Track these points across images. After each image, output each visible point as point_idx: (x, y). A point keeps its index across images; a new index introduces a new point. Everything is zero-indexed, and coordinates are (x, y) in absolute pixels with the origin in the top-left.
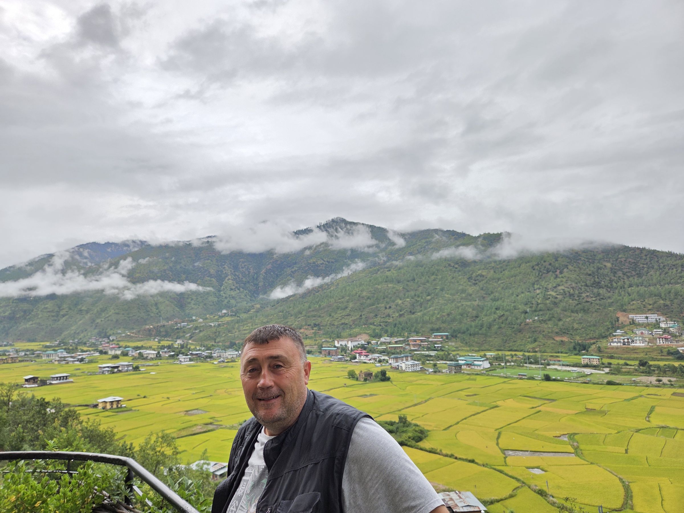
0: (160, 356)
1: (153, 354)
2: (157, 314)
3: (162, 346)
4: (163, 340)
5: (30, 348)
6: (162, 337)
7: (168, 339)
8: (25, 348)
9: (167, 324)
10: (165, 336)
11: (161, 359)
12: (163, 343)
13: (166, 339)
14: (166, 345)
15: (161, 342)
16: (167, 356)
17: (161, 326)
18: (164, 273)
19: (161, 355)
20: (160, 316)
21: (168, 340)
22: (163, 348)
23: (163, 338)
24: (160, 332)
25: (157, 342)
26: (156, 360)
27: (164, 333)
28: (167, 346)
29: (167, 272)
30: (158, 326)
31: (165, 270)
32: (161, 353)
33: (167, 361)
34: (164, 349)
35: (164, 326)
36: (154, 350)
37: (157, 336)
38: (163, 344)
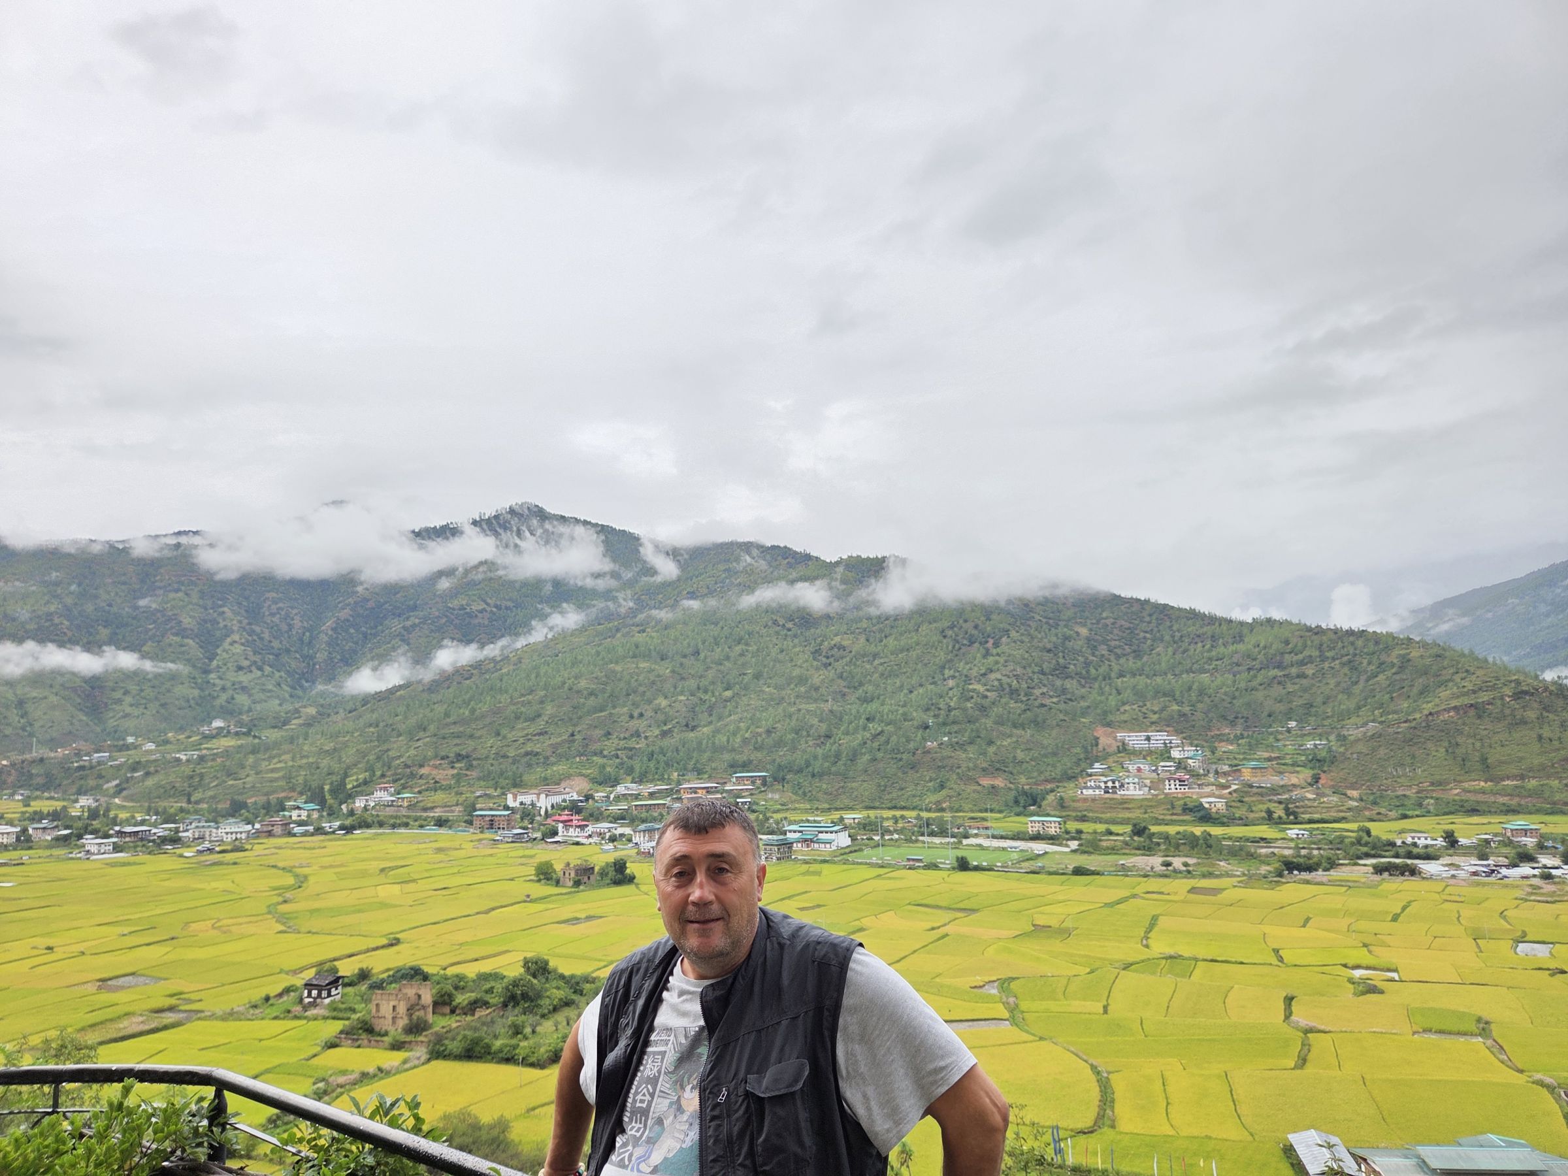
0: (29, 839)
1: (8, 833)
2: (23, 729)
3: (35, 813)
4: (36, 798)
6: (37, 789)
7: (52, 794)
9: (52, 755)
10: (45, 787)
11: (30, 848)
12: (36, 806)
13: (46, 794)
14: (45, 810)
15: (32, 803)
16: (49, 838)
17: (34, 762)
18: (47, 620)
19: (31, 836)
20: (31, 735)
21: (51, 798)
22: (37, 817)
23: (38, 793)
24: (31, 776)
25: (21, 804)
26: (15, 849)
27: (40, 780)
28: (49, 814)
29: (57, 621)
30: (23, 762)
31: (49, 616)
32: (31, 831)
33: (48, 852)
34: (40, 821)
35: (42, 760)
36: (10, 823)
37: (20, 787)
38: (38, 809)
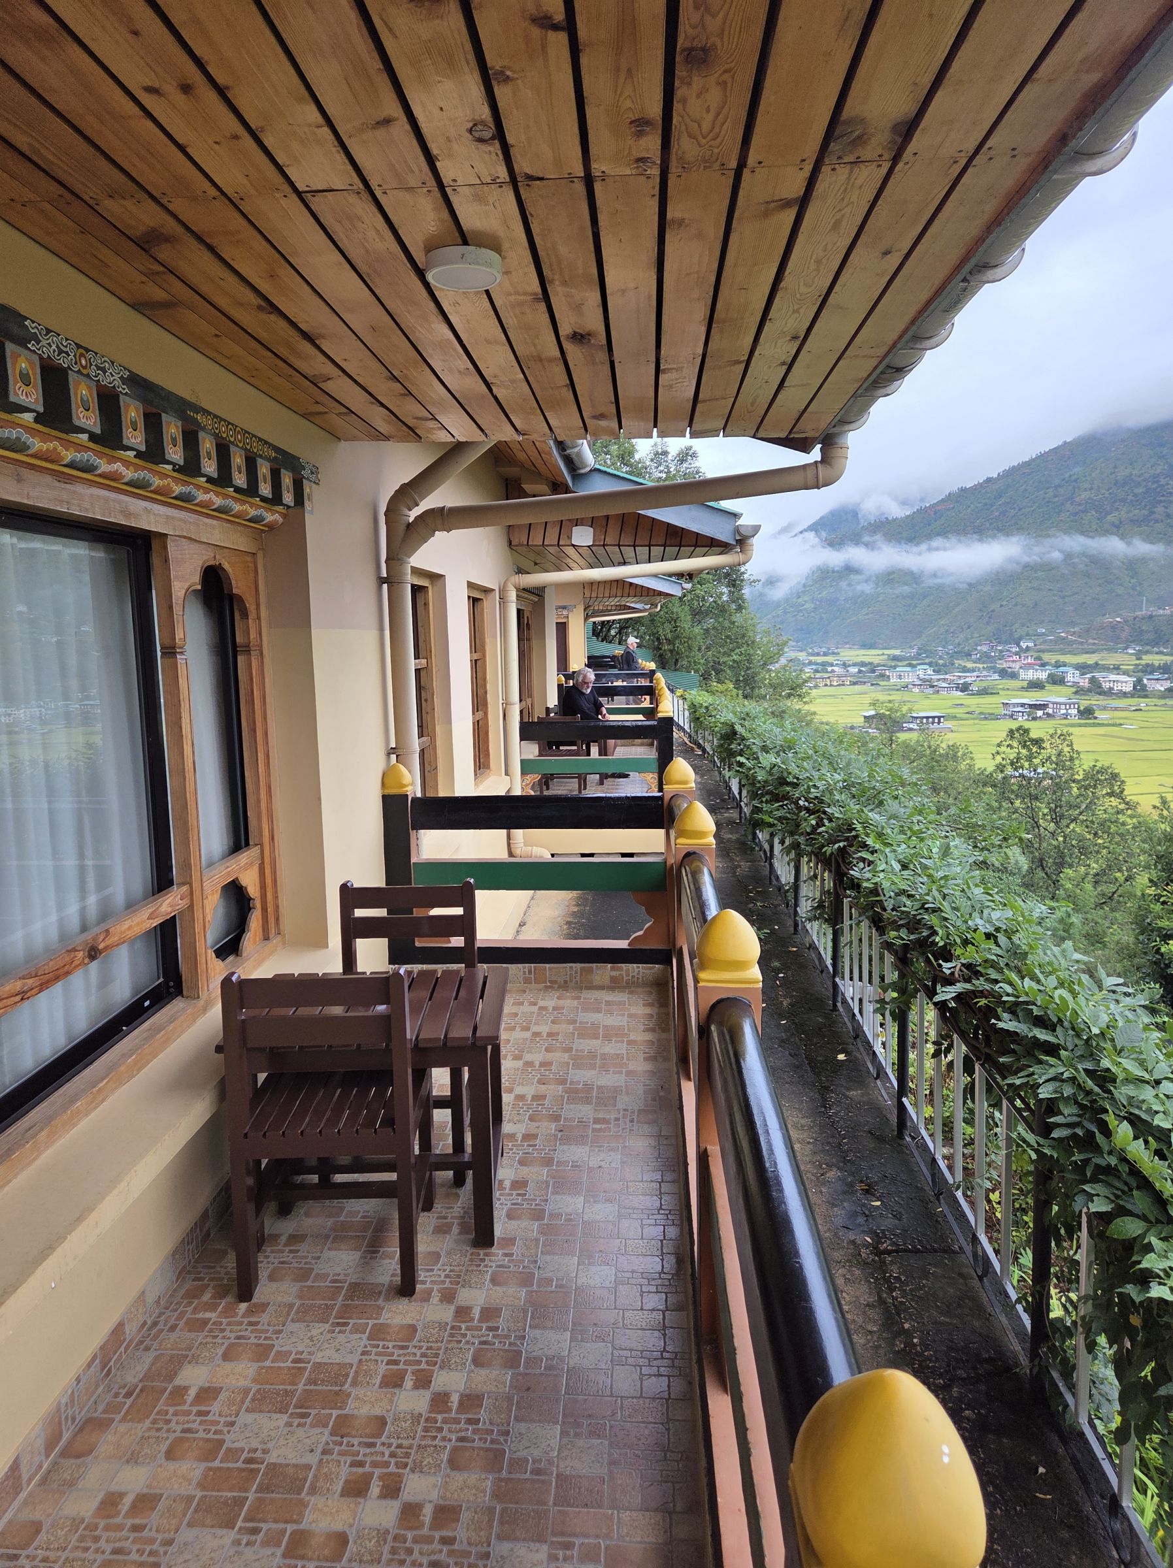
0: (1144, 688)
1: (1126, 682)
2: (1133, 588)
3: (1147, 665)
4: (1147, 652)
5: (867, 659)
6: (1147, 644)
7: (1162, 649)
8: (859, 659)
9: (1161, 612)
10: (1154, 642)
11: (1146, 697)
12: (1147, 659)
13: (1156, 649)
14: (1156, 663)
15: (1144, 657)
16: (1162, 689)
17: (1143, 618)
19: (1146, 685)
20: (1140, 594)
21: (1161, 653)
22: (1149, 669)
23: (1149, 648)
24: (1141, 632)
25: (1134, 658)
26: (1133, 696)
27: (1151, 636)
28: (1159, 667)
30: (1135, 619)
32: (1145, 681)
33: (1162, 702)
34: (1151, 673)
35: (1151, 617)
36: (1125, 673)
37: (1134, 641)
38: (1150, 662)
